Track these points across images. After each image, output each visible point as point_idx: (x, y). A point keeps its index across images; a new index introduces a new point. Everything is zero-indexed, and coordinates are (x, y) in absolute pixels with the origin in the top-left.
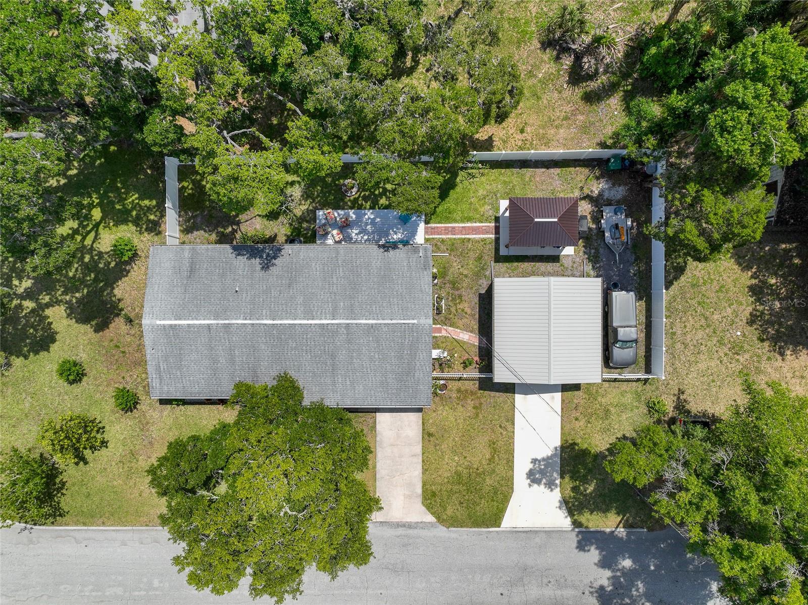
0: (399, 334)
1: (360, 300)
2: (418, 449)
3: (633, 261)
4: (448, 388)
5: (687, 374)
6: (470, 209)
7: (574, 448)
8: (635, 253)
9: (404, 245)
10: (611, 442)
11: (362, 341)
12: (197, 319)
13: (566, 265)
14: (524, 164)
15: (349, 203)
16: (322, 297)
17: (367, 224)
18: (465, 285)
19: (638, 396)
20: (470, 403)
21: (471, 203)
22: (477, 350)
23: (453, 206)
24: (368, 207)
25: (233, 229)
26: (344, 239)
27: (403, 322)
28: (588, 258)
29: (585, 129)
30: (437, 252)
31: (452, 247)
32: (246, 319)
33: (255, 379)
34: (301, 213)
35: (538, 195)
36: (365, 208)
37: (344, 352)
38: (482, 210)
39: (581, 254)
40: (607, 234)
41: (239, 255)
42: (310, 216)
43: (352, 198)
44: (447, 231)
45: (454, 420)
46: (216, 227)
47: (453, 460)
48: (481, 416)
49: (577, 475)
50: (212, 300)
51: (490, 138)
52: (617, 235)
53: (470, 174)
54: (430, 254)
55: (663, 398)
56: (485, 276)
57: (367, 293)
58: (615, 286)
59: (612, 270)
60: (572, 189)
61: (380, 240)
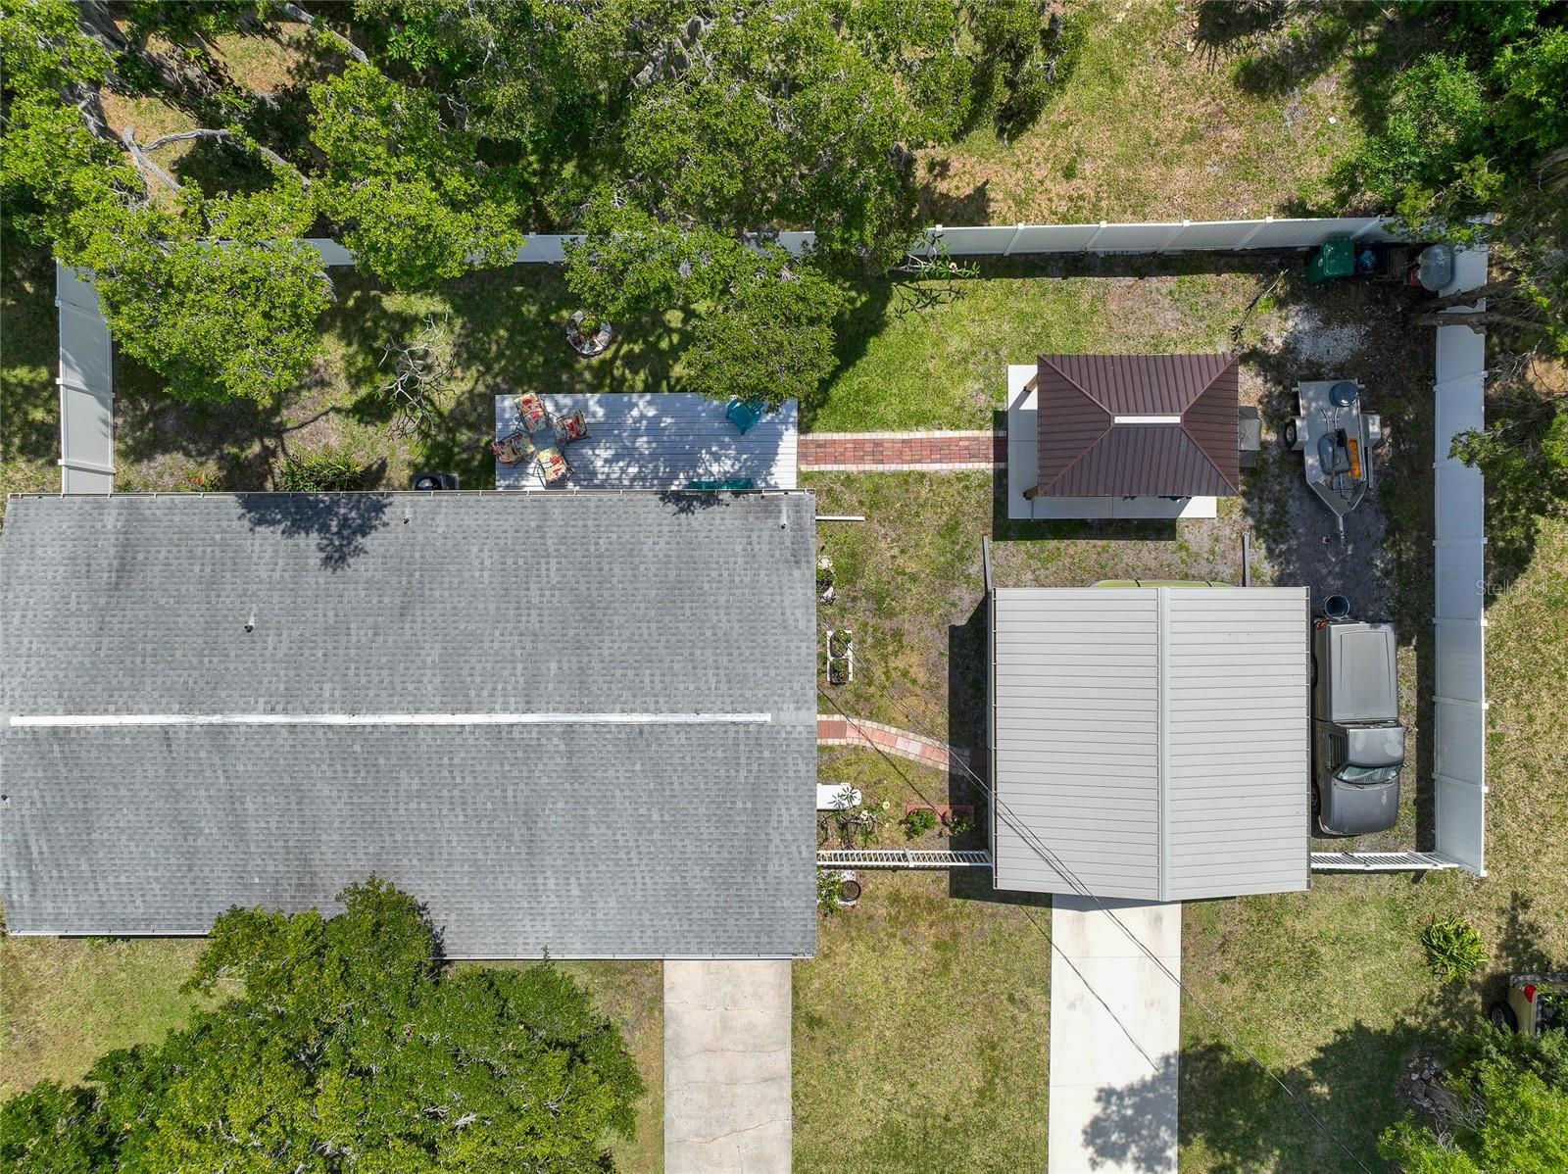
0: (719, 754)
1: (606, 652)
2: (781, 1061)
3: (1382, 534)
4: (865, 891)
5: (1537, 852)
6: (923, 390)
7: (1217, 1060)
8: (1388, 513)
9: (736, 494)
10: (1321, 1043)
11: (611, 773)
12: (130, 712)
13: (1194, 548)
14: (1075, 263)
15: (587, 376)
16: (496, 645)
17: (636, 433)
18: (910, 603)
19: (1397, 913)
20: (926, 933)
21: (927, 375)
22: (946, 785)
23: (876, 384)
24: (640, 385)
25: (265, 448)
26: (572, 474)
27: (729, 718)
28: (1256, 528)
29: (1244, 166)
30: (832, 512)
31: (876, 496)
32: (273, 711)
33: (307, 881)
34: (453, 404)
35: (1117, 349)
36: (632, 389)
37: (560, 805)
38: (958, 392)
39: (1236, 515)
40: (1310, 460)
41: (260, 522)
42: (479, 412)
43: (595, 361)
44: (859, 451)
45: (880, 980)
46: (220, 440)
47: (879, 1092)
48: (956, 971)
49: (1227, 1135)
50: (178, 654)
51: (981, 191)
52: (1342, 464)
53: (923, 293)
54: (809, 518)
55: (1467, 919)
56: (968, 576)
57: (627, 634)
58: (1336, 606)
59: (1324, 560)
60: (1210, 333)
61: (674, 476)
